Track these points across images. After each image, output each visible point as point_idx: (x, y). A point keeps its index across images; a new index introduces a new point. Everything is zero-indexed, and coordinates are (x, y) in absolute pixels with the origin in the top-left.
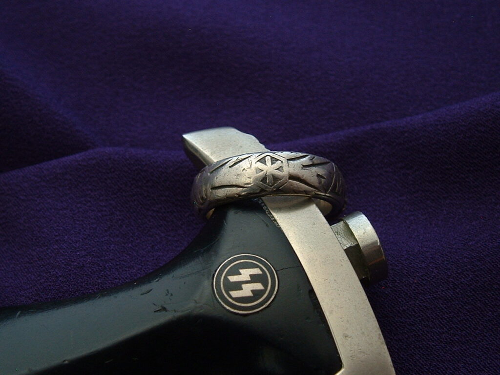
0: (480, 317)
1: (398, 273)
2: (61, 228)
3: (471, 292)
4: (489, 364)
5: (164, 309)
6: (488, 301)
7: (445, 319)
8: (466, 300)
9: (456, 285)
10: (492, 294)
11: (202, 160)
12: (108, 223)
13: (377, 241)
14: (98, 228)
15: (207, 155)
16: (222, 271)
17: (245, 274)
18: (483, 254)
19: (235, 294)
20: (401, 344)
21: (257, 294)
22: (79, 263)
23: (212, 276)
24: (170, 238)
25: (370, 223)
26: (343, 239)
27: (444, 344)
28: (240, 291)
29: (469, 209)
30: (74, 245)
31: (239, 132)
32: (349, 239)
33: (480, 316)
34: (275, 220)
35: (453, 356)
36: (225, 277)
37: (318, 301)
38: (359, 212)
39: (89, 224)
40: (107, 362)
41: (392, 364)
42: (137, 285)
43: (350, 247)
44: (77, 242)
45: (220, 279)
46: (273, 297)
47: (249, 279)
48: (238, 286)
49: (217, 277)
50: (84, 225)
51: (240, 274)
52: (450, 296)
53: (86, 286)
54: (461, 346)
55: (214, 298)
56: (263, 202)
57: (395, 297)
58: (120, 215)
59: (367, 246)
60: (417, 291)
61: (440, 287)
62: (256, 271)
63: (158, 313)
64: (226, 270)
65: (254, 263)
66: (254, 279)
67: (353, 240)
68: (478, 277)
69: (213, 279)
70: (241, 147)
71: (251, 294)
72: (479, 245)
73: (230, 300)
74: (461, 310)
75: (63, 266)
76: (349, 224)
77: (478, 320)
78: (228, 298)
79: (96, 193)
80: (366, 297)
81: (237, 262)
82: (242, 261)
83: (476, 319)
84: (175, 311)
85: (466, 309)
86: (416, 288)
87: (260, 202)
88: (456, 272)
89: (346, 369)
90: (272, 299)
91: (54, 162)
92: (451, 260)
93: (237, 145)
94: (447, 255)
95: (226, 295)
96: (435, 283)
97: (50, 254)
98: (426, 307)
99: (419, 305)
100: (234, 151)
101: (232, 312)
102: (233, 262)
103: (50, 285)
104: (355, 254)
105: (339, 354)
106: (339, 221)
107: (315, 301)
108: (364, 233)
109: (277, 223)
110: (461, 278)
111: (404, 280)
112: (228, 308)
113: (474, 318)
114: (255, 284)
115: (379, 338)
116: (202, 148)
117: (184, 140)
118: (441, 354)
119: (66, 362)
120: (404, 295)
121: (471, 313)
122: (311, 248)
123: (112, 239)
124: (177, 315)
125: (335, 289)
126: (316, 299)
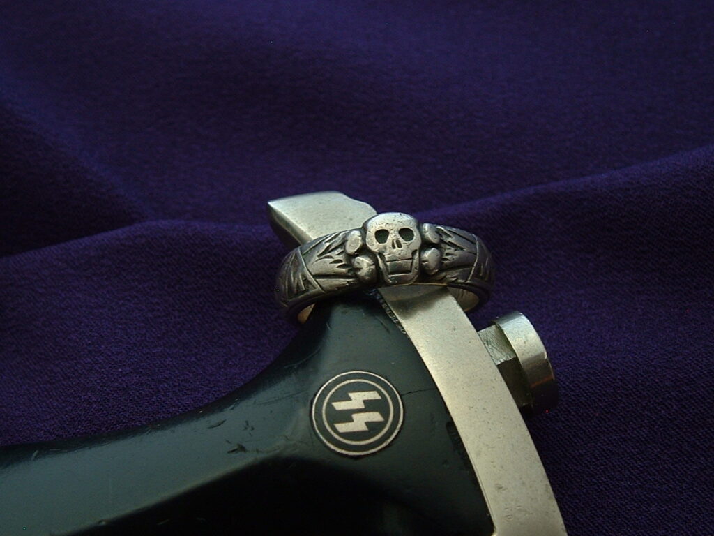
0: (687, 465)
1: (574, 400)
2: (96, 334)
3: (674, 430)
4: (701, 530)
5: (242, 448)
6: (699, 442)
7: (638, 469)
8: (666, 441)
9: (654, 421)
10: (706, 431)
11: (296, 238)
12: (163, 327)
13: (543, 353)
14: (148, 335)
15: (303, 231)
16: (323, 395)
17: (357, 399)
18: (693, 375)
19: (342, 427)
20: (577, 501)
21: (373, 428)
22: (121, 384)
23: (309, 402)
24: (250, 349)
25: (533, 328)
26: (495, 351)
27: (636, 502)
28: (350, 424)
29: (674, 308)
30: (113, 357)
31: (348, 198)
32: (504, 350)
33: (687, 463)
34: (399, 323)
35: (649, 519)
36: (329, 404)
37: (460, 438)
38: (517, 311)
39: (135, 328)
40: (161, 523)
41: (564, 527)
42: (203, 415)
43: (506, 362)
44: (118, 353)
45: (322, 406)
46: (396, 431)
47: (362, 406)
48: (347, 416)
49: (317, 403)
50: (128, 330)
51: (350, 399)
52: (645, 436)
53: (132, 417)
54: (660, 506)
55: (313, 433)
56: (382, 298)
57: (569, 436)
58: (179, 317)
59: (529, 361)
60: (598, 428)
61: (631, 423)
62: (373, 395)
63: (233, 455)
64: (331, 393)
65: (369, 384)
66: (369, 406)
67: (511, 352)
68: (686, 408)
69: (312, 407)
70: (351, 219)
71: (364, 428)
72: (688, 361)
73: (336, 436)
74: (659, 455)
75: (99, 387)
76: (504, 329)
77: (685, 469)
78: (332, 433)
79: (146, 286)
80: (527, 433)
81: (346, 382)
82: (353, 381)
83: (682, 468)
84: (257, 451)
85: (668, 454)
86: (597, 424)
87: (378, 298)
88: (655, 401)
89: (499, 534)
90: (395, 434)
91: (86, 240)
92: (648, 384)
93: (345, 217)
94: (642, 376)
95: (329, 429)
96: (623, 417)
97: (80, 371)
98: (610, 451)
99: (602, 449)
100: (340, 225)
101: (339, 453)
102: (340, 383)
103: (80, 415)
104: (512, 371)
105: (489, 513)
106: (489, 325)
107: (455, 438)
108: (525, 343)
109: (403, 328)
110: (660, 411)
111: (581, 411)
112: (332, 447)
113: (679, 467)
114: (371, 414)
115: (546, 491)
116: (296, 221)
117: (270, 208)
118: (632, 516)
119: (104, 523)
120: (581, 434)
121: (675, 459)
122: (450, 363)
123: (168, 350)
124: (260, 456)
125: (484, 421)
126: (458, 434)
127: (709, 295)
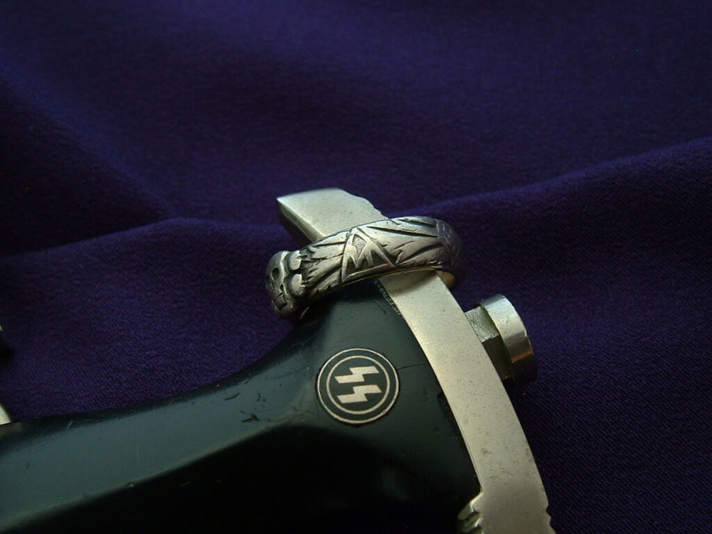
0: (656, 435)
1: (552, 378)
2: (126, 321)
3: (644, 402)
4: (667, 494)
5: (254, 418)
6: (666, 414)
7: (612, 438)
8: (638, 412)
9: (626, 394)
10: (672, 404)
12: (186, 317)
13: (523, 331)
14: (173, 323)
15: (308, 224)
16: (327, 370)
17: (358, 373)
18: (659, 354)
19: (344, 399)
20: (555, 471)
21: (372, 399)
22: (148, 366)
23: (315, 376)
24: (263, 336)
25: (514, 310)
26: (480, 330)
27: (609, 469)
28: (351, 395)
29: (642, 296)
30: (142, 342)
31: (348, 194)
32: (488, 329)
33: (656, 433)
34: (395, 306)
35: (620, 485)
36: (332, 378)
37: (449, 407)
38: (500, 295)
39: (161, 317)
40: (183, 485)
41: (542, 486)
42: (220, 388)
43: (490, 340)
44: (146, 338)
45: (326, 380)
46: (393, 402)
47: (362, 380)
48: (348, 389)
49: (321, 377)
50: (156, 319)
51: (351, 374)
52: (618, 407)
53: (157, 394)
54: (631, 472)
55: (318, 404)
56: (380, 283)
57: (548, 410)
58: (201, 308)
59: (511, 338)
60: (575, 402)
61: (605, 396)
62: (371, 370)
63: (246, 424)
64: (334, 368)
65: (369, 360)
66: (368, 379)
67: (494, 331)
68: (653, 384)
69: (317, 379)
70: (351, 213)
71: (364, 399)
72: (655, 342)
73: (339, 406)
74: (631, 425)
75: (128, 368)
76: (488, 310)
77: (653, 438)
78: (336, 404)
79: (170, 279)
80: (510, 403)
81: (347, 359)
82: (354, 357)
83: (651, 437)
84: (269, 420)
85: (639, 424)
86: (575, 398)
87: (375, 283)
88: (626, 377)
89: (485, 493)
90: (391, 405)
91: (115, 237)
92: (619, 361)
93: (346, 211)
94: (614, 355)
95: (333, 401)
96: (598, 391)
97: (112, 354)
98: (587, 422)
99: (579, 420)
102: (342, 359)
103: (112, 393)
104: (496, 348)
105: (476, 474)
106: (475, 307)
107: (446, 408)
108: (507, 322)
109: (398, 309)
110: (631, 385)
111: (560, 387)
112: (335, 416)
113: (648, 436)
114: (370, 386)
115: (527, 454)
116: (302, 215)
117: (279, 204)
118: (605, 482)
119: (132, 485)
120: (560, 407)
121: (645, 429)
122: (440, 341)
123: (190, 337)
124: (272, 425)
125: (472, 392)
126: (447, 404)
127: (674, 284)
